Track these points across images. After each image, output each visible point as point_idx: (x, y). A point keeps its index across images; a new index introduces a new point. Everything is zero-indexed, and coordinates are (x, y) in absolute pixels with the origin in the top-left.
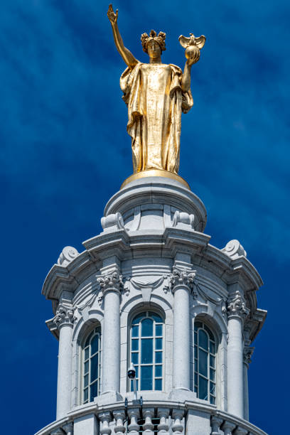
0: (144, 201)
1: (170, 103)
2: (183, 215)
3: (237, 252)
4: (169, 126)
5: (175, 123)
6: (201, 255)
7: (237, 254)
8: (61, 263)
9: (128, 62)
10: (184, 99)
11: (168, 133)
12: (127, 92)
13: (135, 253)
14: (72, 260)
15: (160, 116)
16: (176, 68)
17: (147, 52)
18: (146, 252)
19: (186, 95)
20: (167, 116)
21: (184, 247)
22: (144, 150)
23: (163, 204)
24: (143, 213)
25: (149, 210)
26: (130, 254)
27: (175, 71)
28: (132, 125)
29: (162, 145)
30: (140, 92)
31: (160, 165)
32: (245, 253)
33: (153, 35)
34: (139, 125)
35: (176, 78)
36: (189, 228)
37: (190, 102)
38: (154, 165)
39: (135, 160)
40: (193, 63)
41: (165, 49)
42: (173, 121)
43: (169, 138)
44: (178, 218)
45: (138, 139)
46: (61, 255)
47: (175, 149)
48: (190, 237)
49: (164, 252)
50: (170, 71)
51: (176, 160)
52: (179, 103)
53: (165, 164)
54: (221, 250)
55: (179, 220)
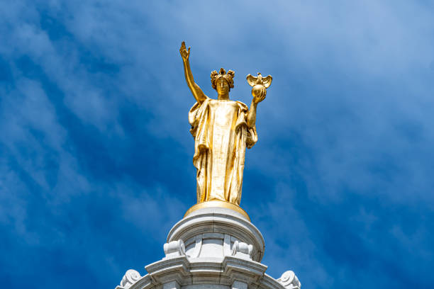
0: (205, 230)
1: (235, 138)
2: (243, 245)
3: (292, 283)
4: (233, 159)
5: (239, 157)
6: (257, 283)
7: (292, 285)
8: (124, 286)
9: (197, 98)
10: (249, 134)
11: (232, 166)
12: (195, 126)
13: (194, 279)
14: (134, 283)
15: (225, 150)
16: (243, 105)
17: (215, 88)
18: (206, 278)
19: (251, 131)
20: (232, 151)
21: (241, 275)
22: (208, 182)
23: (224, 234)
24: (204, 241)
25: (210, 239)
26: (190, 279)
27: (242, 108)
28: (198, 157)
29: (226, 177)
30: (208, 126)
31: (223, 196)
32: (300, 284)
33: (223, 73)
34: (205, 158)
35: (242, 115)
36: (247, 258)
37: (255, 138)
38: (217, 197)
39: (199, 189)
40: (259, 101)
41: (233, 87)
42: (237, 155)
43: (232, 171)
44: (237, 248)
45: (203, 170)
46: (124, 278)
47: (238, 182)
48: (247, 266)
49: (222, 279)
50: (237, 108)
51: (239, 192)
52: (244, 138)
53: (227, 196)
54: (277, 280)
55: (238, 250)
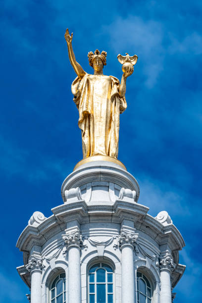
0: (94, 179)
1: (111, 105)
2: (128, 191)
3: (166, 221)
4: (110, 123)
5: (115, 121)
6: (141, 222)
7: (166, 222)
8: (31, 224)
10: (121, 103)
11: (110, 128)
12: (78, 96)
13: (91, 218)
14: (41, 222)
15: (104, 115)
16: (115, 79)
17: (92, 65)
18: (100, 218)
19: (122, 100)
20: (109, 115)
21: (129, 215)
22: (92, 140)
23: (109, 182)
24: (93, 188)
25: (98, 186)
26: (88, 219)
27: (115, 81)
28: (82, 121)
29: (105, 137)
30: (88, 96)
31: (104, 152)
32: (172, 221)
33: (97, 53)
34: (88, 121)
35: (115, 86)
36: (132, 201)
37: (125, 105)
38: (99, 153)
39: (85, 147)
40: (128, 76)
41: (106, 64)
42: (113, 119)
43: (110, 131)
44: (124, 193)
45: (87, 131)
46: (32, 218)
47: (116, 140)
48: (134, 208)
49: (114, 219)
51: (116, 148)
52: (118, 105)
53: (107, 151)
54: (155, 218)
55: (124, 195)
